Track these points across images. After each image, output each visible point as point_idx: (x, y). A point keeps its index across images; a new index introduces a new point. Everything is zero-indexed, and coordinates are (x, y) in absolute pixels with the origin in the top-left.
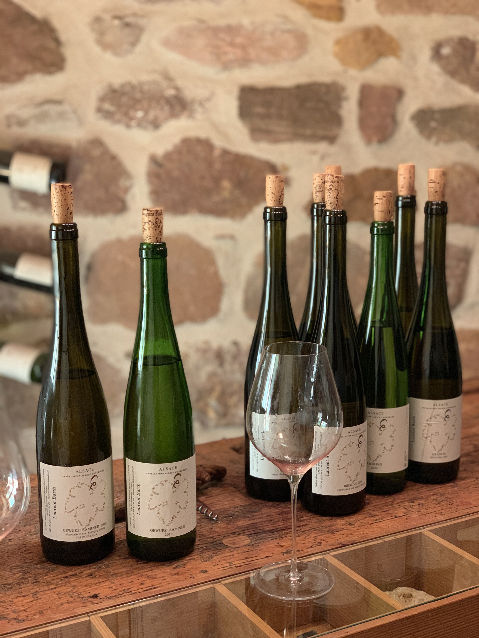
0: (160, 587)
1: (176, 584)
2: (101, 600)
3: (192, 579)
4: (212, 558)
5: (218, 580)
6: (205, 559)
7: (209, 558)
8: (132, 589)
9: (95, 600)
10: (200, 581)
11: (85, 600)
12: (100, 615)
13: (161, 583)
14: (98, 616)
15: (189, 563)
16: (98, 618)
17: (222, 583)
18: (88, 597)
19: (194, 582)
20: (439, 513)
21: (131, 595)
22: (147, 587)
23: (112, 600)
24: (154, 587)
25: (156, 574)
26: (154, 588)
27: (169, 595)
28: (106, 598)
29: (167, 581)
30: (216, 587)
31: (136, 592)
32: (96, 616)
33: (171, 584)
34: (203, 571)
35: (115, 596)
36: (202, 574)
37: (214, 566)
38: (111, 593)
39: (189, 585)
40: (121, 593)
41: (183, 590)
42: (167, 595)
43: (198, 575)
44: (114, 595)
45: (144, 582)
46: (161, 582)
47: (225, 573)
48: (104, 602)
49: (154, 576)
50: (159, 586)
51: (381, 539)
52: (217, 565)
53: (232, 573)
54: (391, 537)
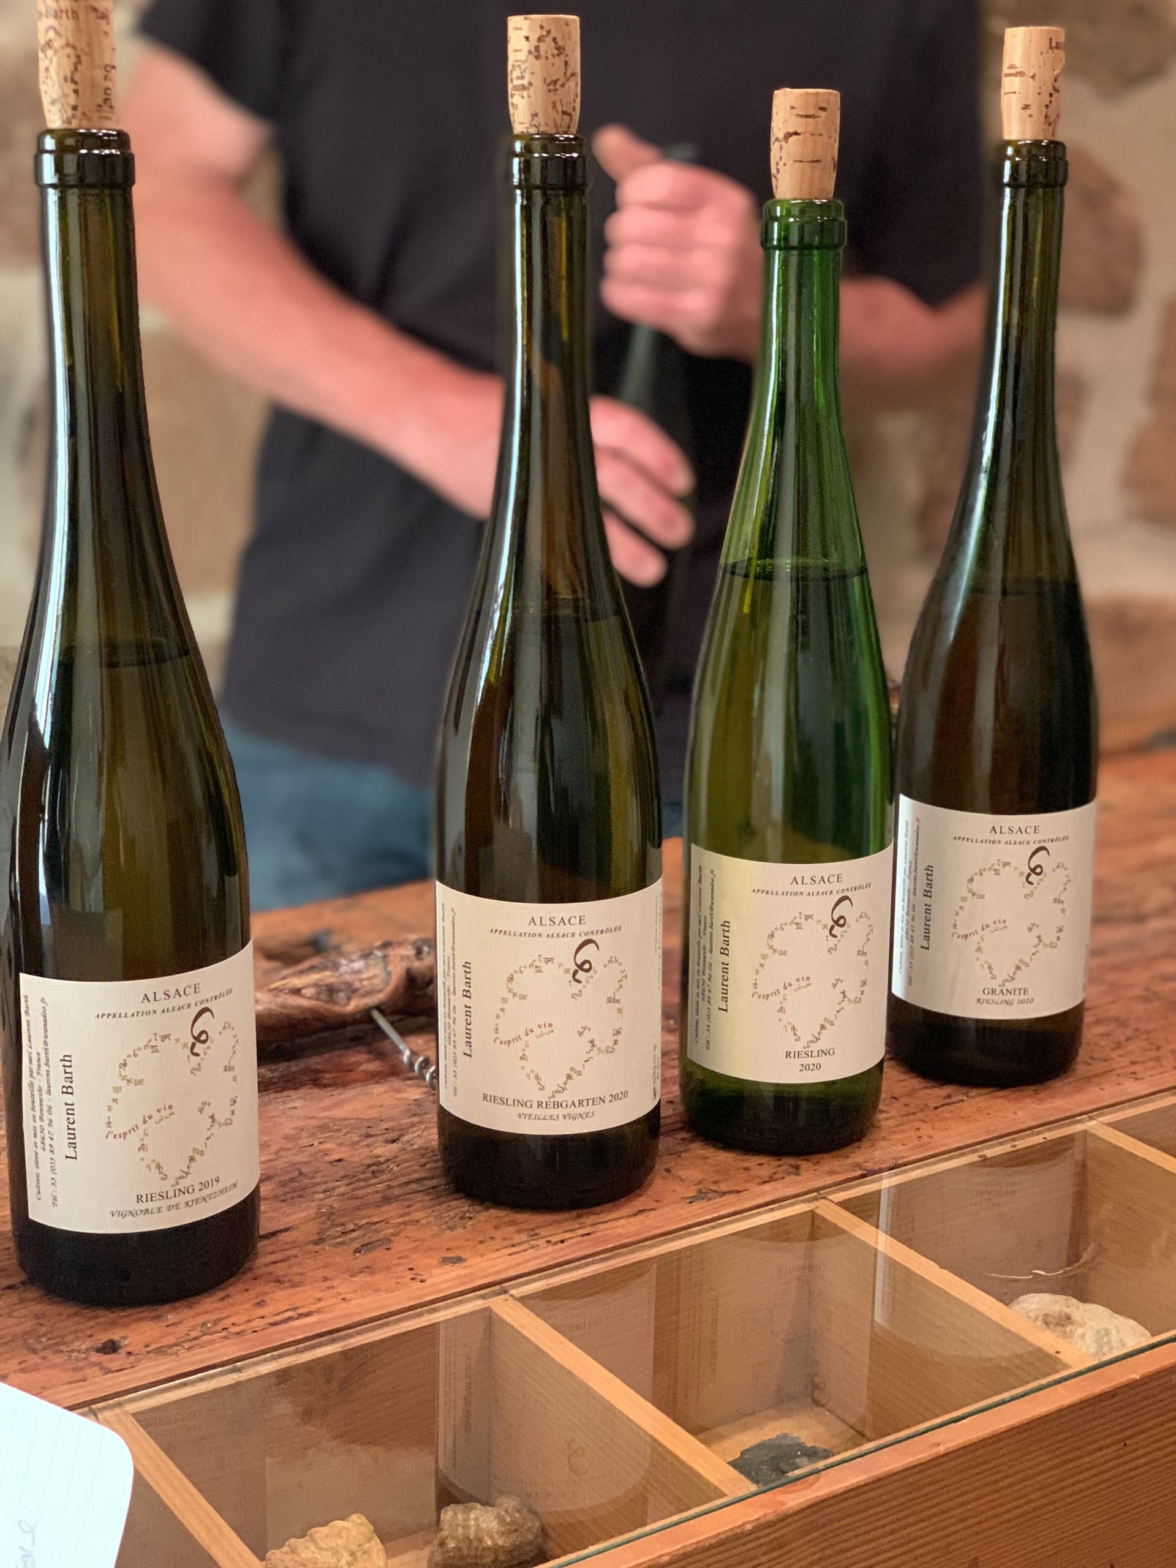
0: (319, 1311)
1: (369, 1299)
2: (132, 1358)
3: (417, 1284)
4: (470, 1218)
5: (498, 1287)
6: (450, 1223)
7: (462, 1218)
8: (227, 1322)
9: (112, 1361)
10: (442, 1291)
11: (78, 1360)
12: (132, 1408)
13: (320, 1300)
14: (126, 1413)
15: (403, 1234)
16: (123, 1417)
17: (512, 1296)
18: (87, 1350)
19: (426, 1295)
20: (1126, 1075)
21: (227, 1342)
22: (278, 1314)
23: (169, 1358)
24: (299, 1311)
25: (300, 1270)
26: (301, 1316)
27: (350, 1336)
28: (148, 1352)
29: (339, 1294)
30: (495, 1309)
31: (242, 1331)
32: (117, 1411)
33: (353, 1302)
34: (448, 1258)
35: (175, 1345)
36: (448, 1267)
37: (482, 1242)
38: (161, 1337)
39: (412, 1303)
40: (193, 1334)
41: (392, 1318)
42: (342, 1338)
43: (435, 1271)
44: (171, 1340)
45: (267, 1299)
46: (320, 1295)
47: (518, 1264)
48: (141, 1366)
49: (297, 1279)
50: (313, 1308)
51: (973, 1152)
52: (492, 1238)
53: (541, 1263)
54: (1001, 1144)
